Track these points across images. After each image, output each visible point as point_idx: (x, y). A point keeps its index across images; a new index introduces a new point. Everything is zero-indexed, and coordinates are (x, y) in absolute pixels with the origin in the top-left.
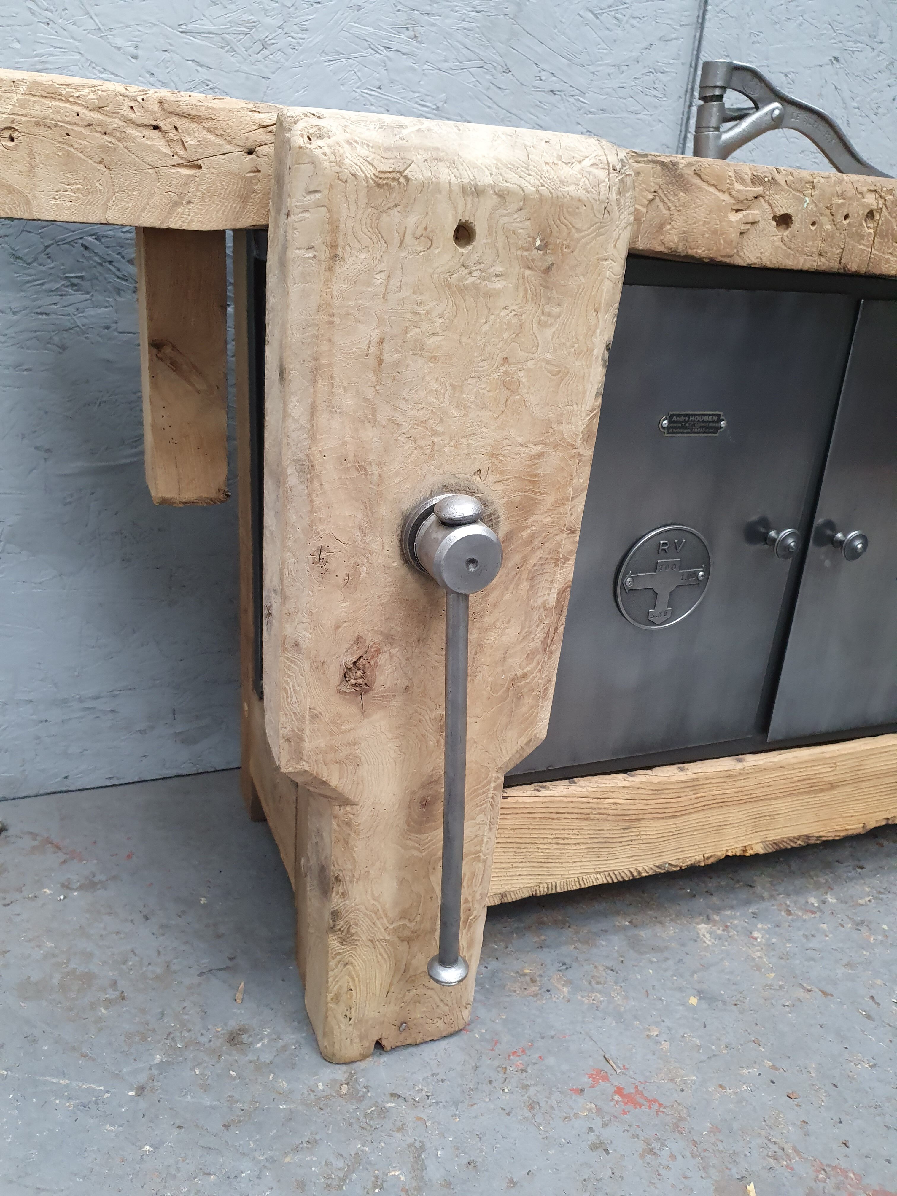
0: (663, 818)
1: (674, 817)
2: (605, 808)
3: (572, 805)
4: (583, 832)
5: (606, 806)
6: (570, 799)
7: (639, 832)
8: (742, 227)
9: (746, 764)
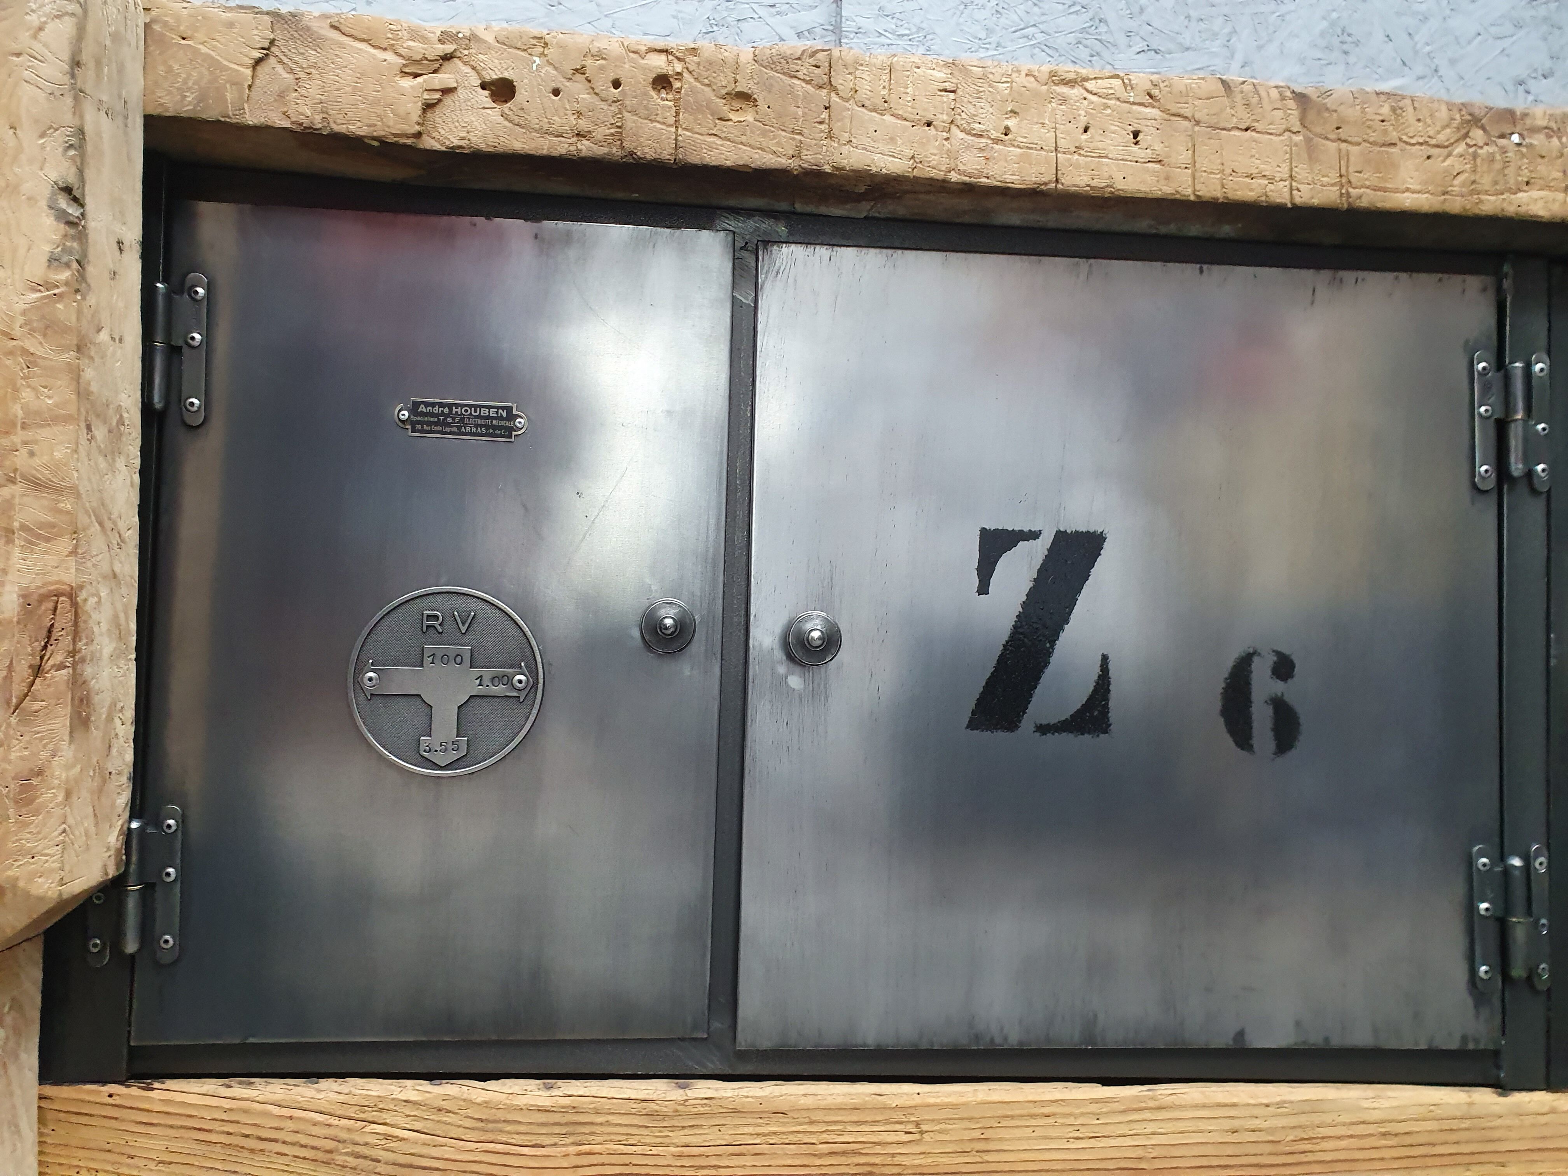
2: (366, 1144)
3: (290, 1125)
5: (371, 1139)
6: (285, 1112)
8: (426, 96)
9: (691, 1093)
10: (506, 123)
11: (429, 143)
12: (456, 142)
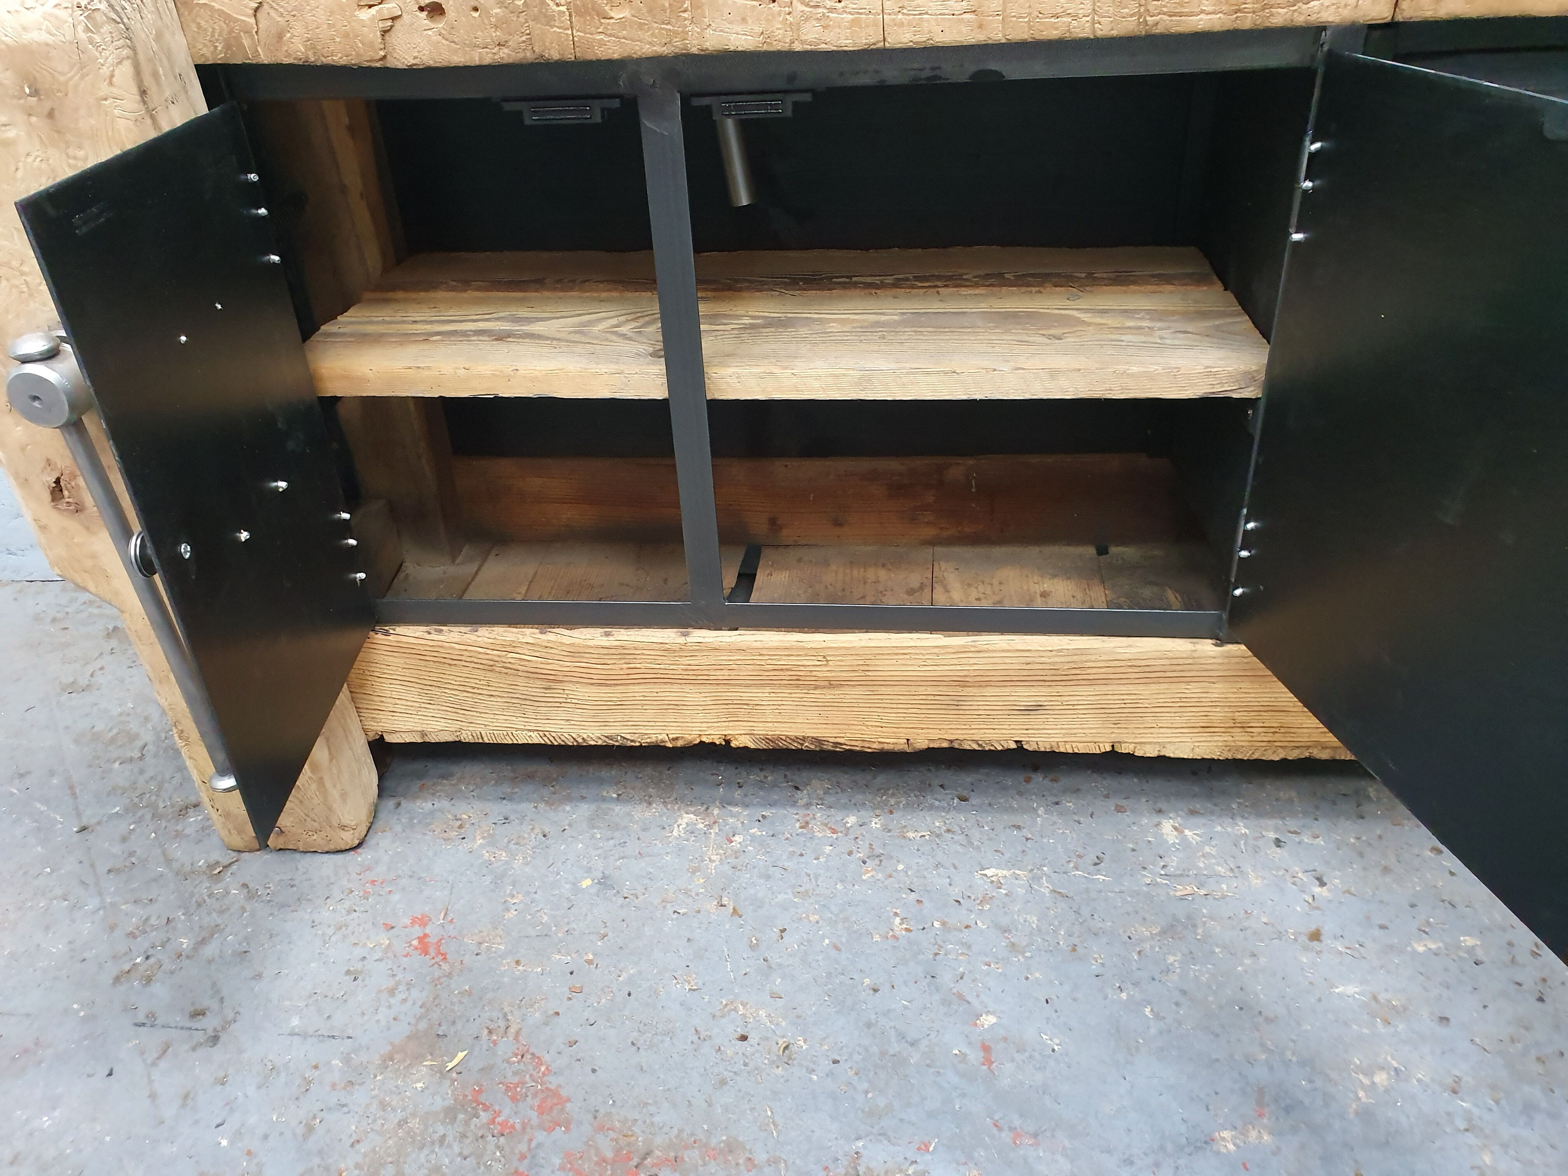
0: (592, 684)
1: (607, 685)
2: (510, 663)
3: (469, 654)
4: (491, 683)
5: (512, 660)
6: (463, 647)
7: (567, 695)
8: (381, 25)
9: (689, 639)
10: (444, 41)
11: (392, 63)
12: (413, 62)
